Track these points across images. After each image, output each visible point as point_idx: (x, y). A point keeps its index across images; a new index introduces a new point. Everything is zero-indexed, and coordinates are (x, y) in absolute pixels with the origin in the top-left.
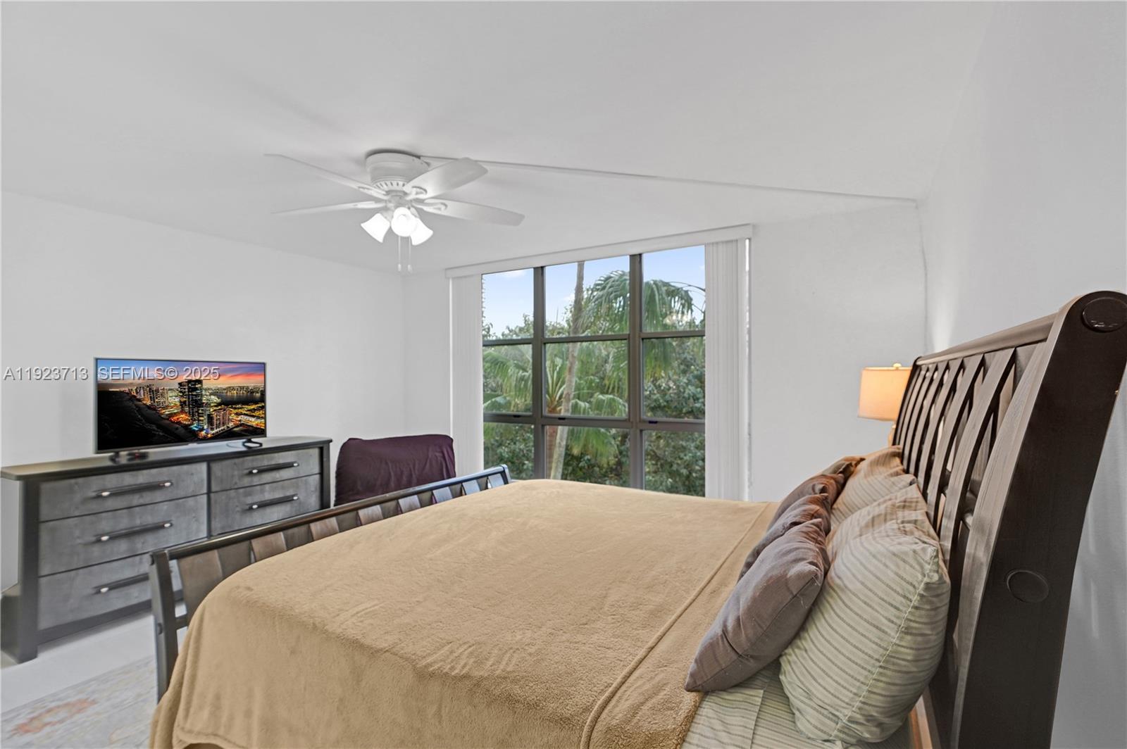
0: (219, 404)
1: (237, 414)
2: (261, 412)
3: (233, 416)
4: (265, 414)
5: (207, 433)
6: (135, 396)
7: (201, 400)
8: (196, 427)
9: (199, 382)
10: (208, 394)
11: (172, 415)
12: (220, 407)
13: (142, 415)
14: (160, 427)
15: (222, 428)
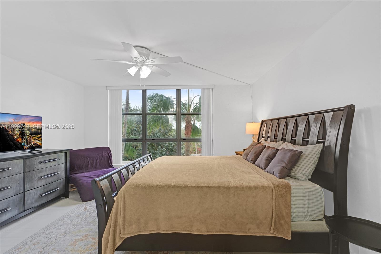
0: (29, 135)
1: (34, 139)
2: (41, 138)
3: (33, 140)
4: (42, 139)
5: (26, 147)
6: (7, 130)
7: (25, 132)
8: (23, 144)
9: (24, 124)
10: (26, 130)
11: (17, 138)
12: (29, 136)
13: (9, 138)
14: (14, 143)
15: (30, 145)
